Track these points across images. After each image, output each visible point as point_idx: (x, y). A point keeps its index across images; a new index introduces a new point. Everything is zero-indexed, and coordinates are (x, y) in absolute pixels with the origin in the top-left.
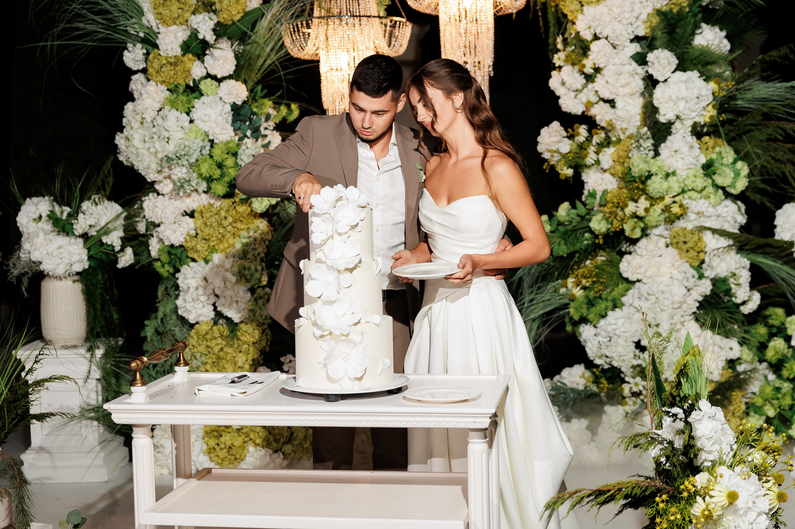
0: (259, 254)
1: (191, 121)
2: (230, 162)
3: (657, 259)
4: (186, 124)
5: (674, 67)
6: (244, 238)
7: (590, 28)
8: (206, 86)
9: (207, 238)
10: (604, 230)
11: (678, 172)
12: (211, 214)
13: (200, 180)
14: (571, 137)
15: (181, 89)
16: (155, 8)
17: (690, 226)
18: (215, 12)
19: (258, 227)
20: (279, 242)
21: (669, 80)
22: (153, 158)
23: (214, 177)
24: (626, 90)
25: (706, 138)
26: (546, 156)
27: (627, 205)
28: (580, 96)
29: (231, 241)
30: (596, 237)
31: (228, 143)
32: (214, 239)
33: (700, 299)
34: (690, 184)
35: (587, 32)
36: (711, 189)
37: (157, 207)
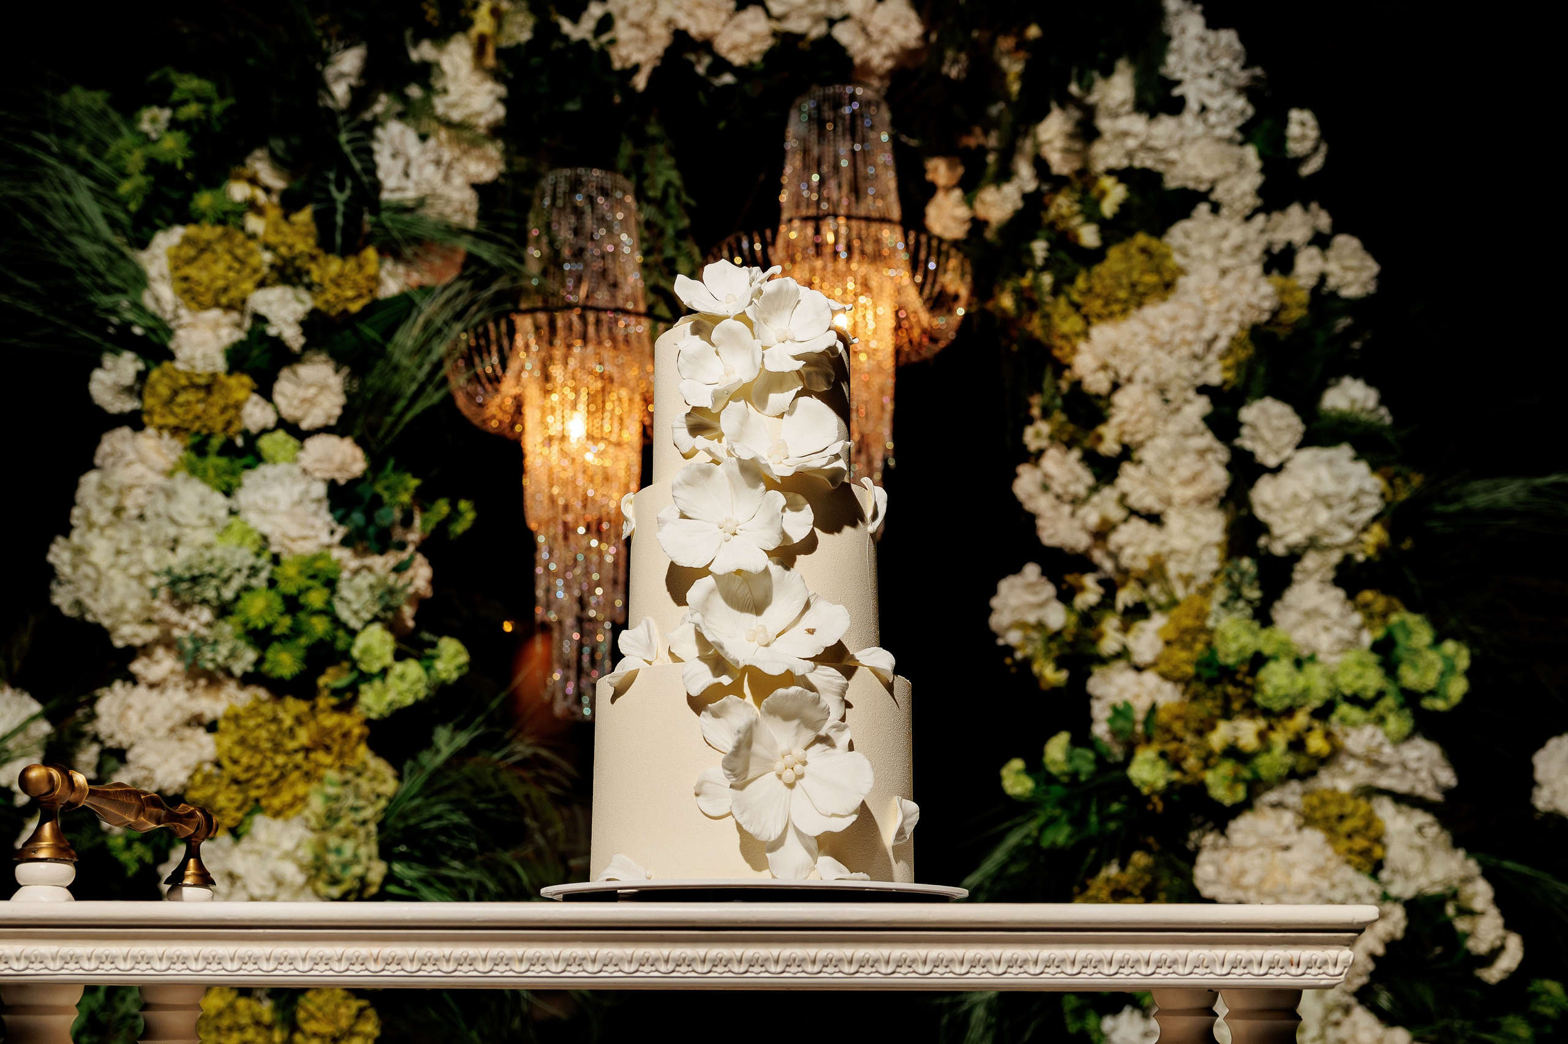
0: (364, 823)
1: (232, 513)
2: (316, 598)
3: (1280, 855)
4: (223, 513)
5: (1298, 438)
6: (332, 784)
7: (1104, 367)
8: (274, 444)
9: (243, 776)
10: (1161, 784)
11: (1321, 657)
12: (260, 720)
13: (241, 644)
14: (1066, 596)
15: (216, 442)
16: (176, 268)
17: (1344, 786)
18: (309, 287)
19: (365, 764)
20: (413, 798)
21: (1289, 465)
22: (134, 585)
23: (277, 631)
24: (1190, 492)
25: (1368, 595)
26: (1014, 637)
27: (1213, 727)
28: (1082, 511)
29: (301, 789)
30: (1148, 799)
31: (316, 558)
32: (260, 781)
33: (1380, 950)
34: (1348, 683)
35: (1101, 375)
36: (1389, 701)
37: (129, 707)
